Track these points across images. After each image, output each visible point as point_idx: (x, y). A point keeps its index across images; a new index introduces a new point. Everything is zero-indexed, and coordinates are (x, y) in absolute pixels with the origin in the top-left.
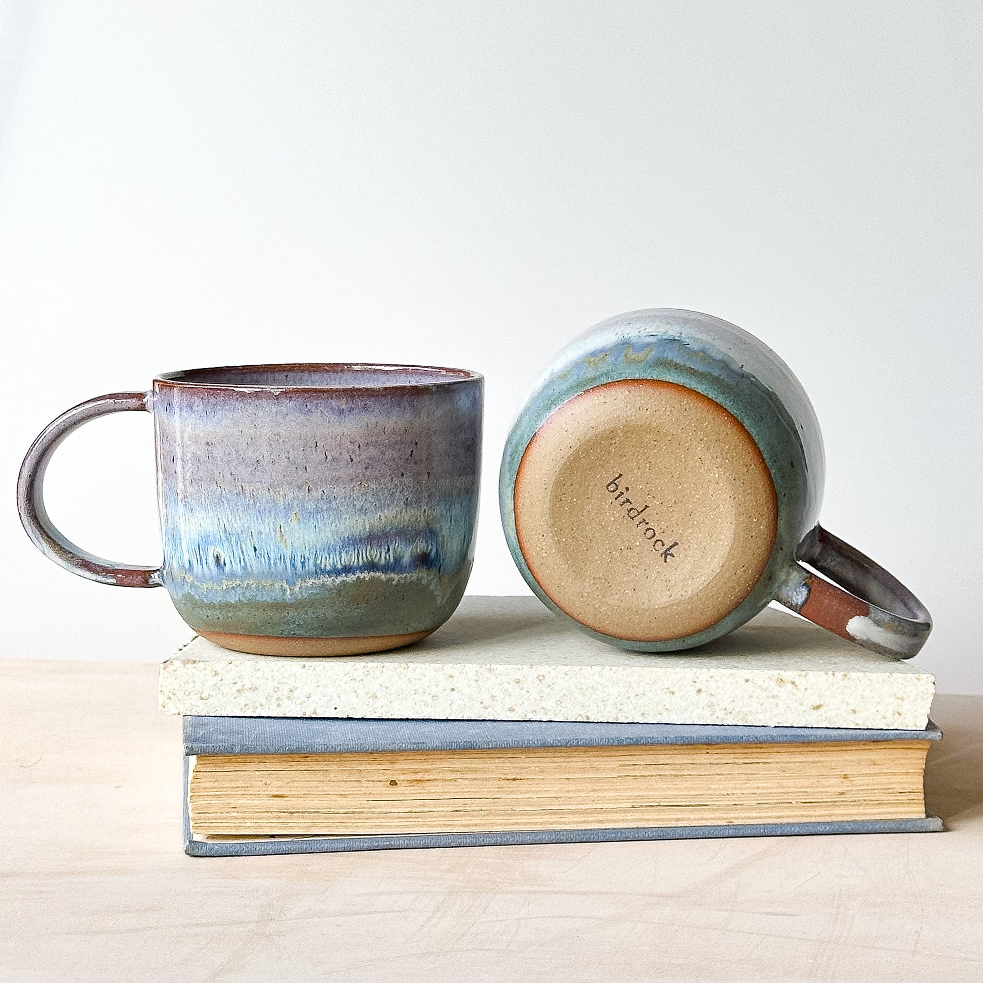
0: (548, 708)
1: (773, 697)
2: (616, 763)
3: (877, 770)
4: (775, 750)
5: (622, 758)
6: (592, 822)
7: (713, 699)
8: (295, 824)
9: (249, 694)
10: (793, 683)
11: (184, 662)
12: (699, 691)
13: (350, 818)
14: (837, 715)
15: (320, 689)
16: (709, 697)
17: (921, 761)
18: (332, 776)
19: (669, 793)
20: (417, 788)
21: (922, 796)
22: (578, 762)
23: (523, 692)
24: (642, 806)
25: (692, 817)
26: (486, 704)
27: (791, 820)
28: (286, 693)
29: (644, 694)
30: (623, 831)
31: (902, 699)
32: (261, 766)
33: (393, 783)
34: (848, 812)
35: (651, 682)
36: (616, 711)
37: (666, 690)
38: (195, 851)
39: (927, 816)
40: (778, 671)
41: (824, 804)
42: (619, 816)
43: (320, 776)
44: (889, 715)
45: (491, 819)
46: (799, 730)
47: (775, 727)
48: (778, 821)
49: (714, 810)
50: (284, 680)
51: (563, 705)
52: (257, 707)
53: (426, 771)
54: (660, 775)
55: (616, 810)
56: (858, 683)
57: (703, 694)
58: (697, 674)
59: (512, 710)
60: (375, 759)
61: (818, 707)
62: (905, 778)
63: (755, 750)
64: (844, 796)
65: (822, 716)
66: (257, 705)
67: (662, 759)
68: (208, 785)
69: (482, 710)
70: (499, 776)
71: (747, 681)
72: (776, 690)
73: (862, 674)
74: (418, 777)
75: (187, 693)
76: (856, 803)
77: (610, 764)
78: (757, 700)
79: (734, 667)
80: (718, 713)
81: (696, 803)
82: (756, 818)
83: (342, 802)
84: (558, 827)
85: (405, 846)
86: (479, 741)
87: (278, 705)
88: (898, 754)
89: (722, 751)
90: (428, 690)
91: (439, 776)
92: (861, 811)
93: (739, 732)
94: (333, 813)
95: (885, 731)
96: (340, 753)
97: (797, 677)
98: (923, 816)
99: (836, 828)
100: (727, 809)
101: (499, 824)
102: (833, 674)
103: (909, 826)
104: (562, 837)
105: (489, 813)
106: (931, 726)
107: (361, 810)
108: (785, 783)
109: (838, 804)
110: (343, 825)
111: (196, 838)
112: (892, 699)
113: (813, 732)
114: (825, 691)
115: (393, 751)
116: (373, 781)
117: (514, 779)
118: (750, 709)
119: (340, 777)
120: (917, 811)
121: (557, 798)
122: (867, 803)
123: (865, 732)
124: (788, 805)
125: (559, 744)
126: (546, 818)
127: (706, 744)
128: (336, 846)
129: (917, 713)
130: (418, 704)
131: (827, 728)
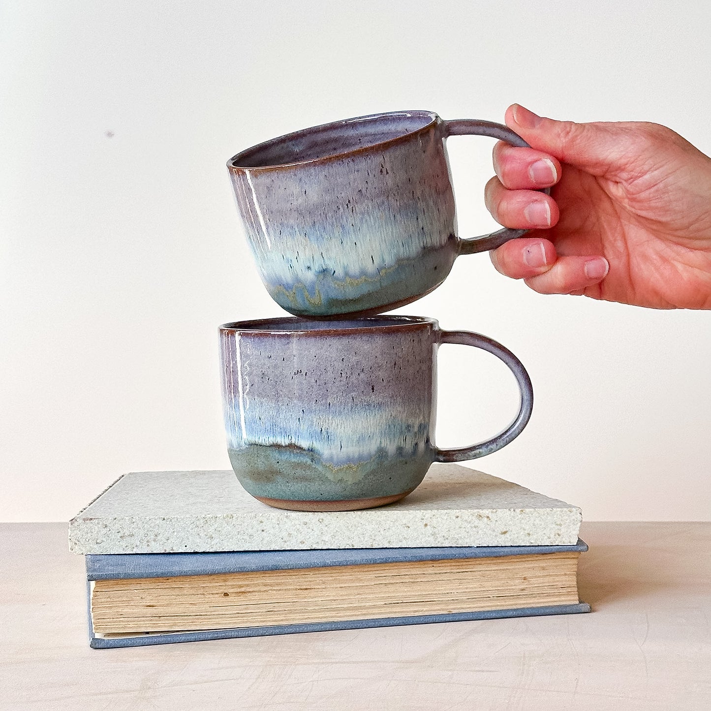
0: (327, 540)
1: (475, 527)
2: (373, 575)
3: (545, 573)
4: (478, 562)
5: (377, 572)
6: (358, 615)
7: (436, 530)
8: (162, 625)
9: (128, 539)
10: (488, 517)
11: (84, 520)
12: (426, 525)
13: (198, 619)
14: (518, 537)
15: (175, 534)
16: (432, 529)
17: (574, 566)
18: (185, 592)
19: (408, 594)
20: (242, 597)
21: (576, 589)
22: (347, 576)
23: (310, 530)
24: (391, 603)
25: (425, 609)
26: (285, 539)
27: (489, 609)
28: (153, 537)
29: (389, 529)
30: (380, 620)
31: (561, 525)
32: (138, 587)
33: (226, 595)
34: (528, 602)
35: (393, 520)
36: (371, 540)
37: (404, 526)
38: (97, 645)
39: (580, 602)
40: (477, 510)
41: (512, 597)
42: (376, 611)
43: (177, 592)
44: (552, 536)
45: (292, 616)
46: (493, 548)
47: (477, 547)
48: (482, 610)
49: (439, 604)
50: (151, 529)
51: (336, 538)
52: (134, 548)
53: (248, 585)
54: (402, 582)
55: (374, 607)
56: (531, 515)
57: (428, 527)
58: (424, 514)
59: (302, 543)
60: (214, 579)
61: (505, 533)
62: (564, 578)
63: (464, 564)
64: (524, 591)
65: (508, 538)
66: (134, 546)
67: (403, 571)
68: (103, 600)
69: (283, 543)
70: (296, 587)
71: (457, 517)
72: (477, 522)
73: (533, 509)
74: (243, 589)
75: (87, 540)
76: (532, 596)
77: (368, 577)
78: (464, 529)
79: (449, 508)
80: (439, 540)
81: (427, 600)
82: (466, 608)
83: (194, 608)
84: (336, 620)
85: (235, 636)
86: (282, 564)
87: (148, 545)
88: (559, 562)
89: (443, 565)
90: (247, 532)
91: (255, 589)
92: (537, 601)
93: (453, 551)
94: (187, 616)
95: (551, 547)
96: (190, 575)
97: (490, 514)
98: (577, 602)
99: (519, 613)
100: (447, 603)
101: (297, 619)
102: (514, 510)
103: (568, 610)
104: (339, 626)
105: (291, 612)
106: (580, 542)
107: (206, 613)
108: (486, 584)
109: (521, 596)
110: (193, 623)
111: (97, 636)
112: (554, 526)
113: (502, 549)
114: (509, 521)
115: (225, 573)
116: (212, 594)
117: (306, 589)
118: (460, 535)
119: (192, 592)
120: (573, 600)
121: (335, 600)
122: (540, 595)
123: (537, 548)
124: (488, 598)
125: (335, 564)
126: (328, 614)
127: (431, 561)
128: (189, 638)
129: (570, 534)
130: (240, 541)
131: (512, 546)
